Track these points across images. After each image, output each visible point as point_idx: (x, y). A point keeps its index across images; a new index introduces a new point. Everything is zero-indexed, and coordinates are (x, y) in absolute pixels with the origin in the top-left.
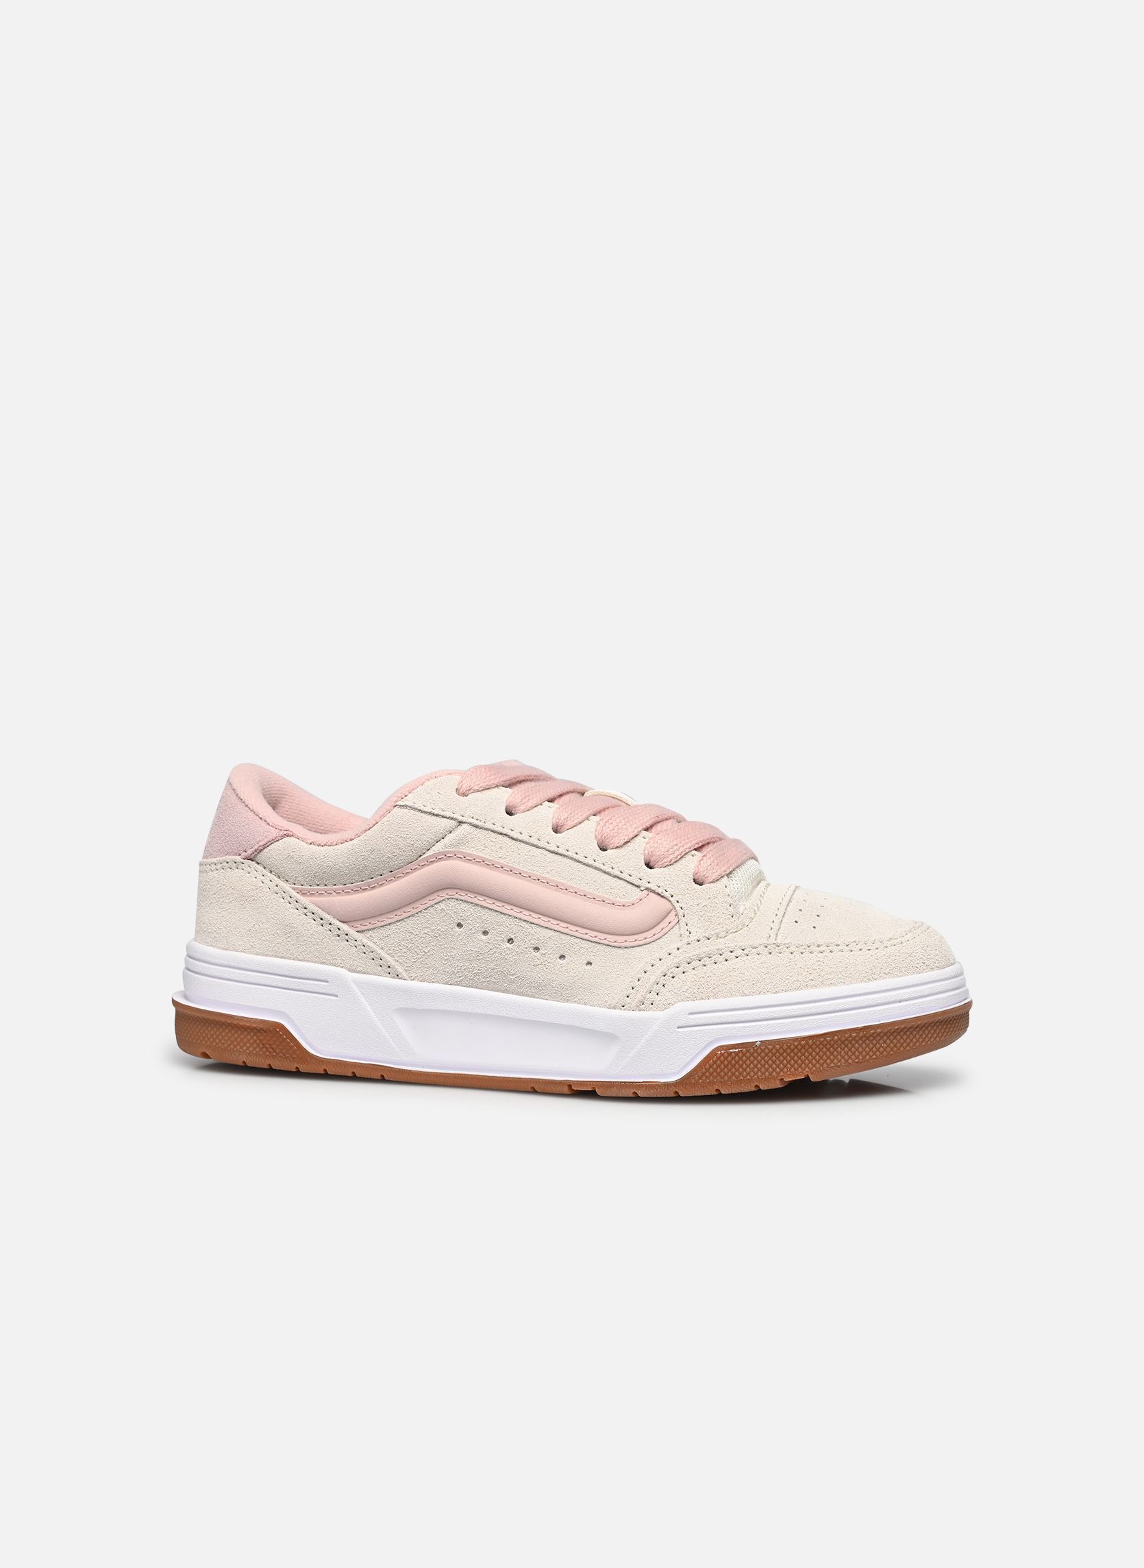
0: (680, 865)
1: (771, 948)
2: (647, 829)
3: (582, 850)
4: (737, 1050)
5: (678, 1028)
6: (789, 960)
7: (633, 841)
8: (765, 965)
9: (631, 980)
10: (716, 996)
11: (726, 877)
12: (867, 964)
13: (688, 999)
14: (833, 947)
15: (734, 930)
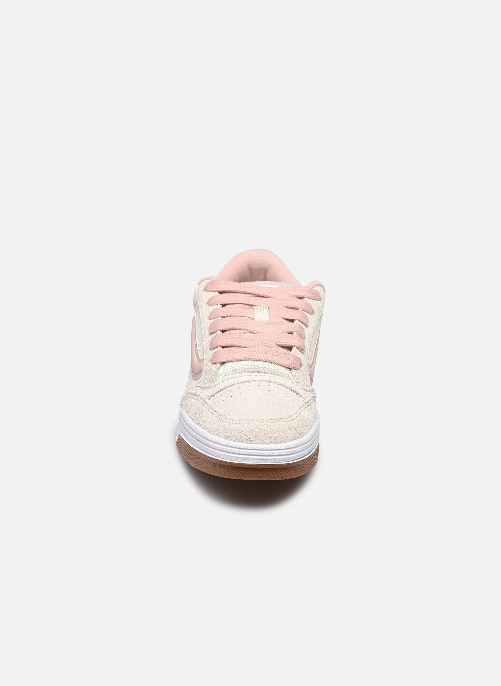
0: (213, 351)
2: (223, 331)
6: (203, 410)
7: (215, 333)
8: (198, 408)
10: (188, 412)
11: (220, 364)
15: (207, 388)
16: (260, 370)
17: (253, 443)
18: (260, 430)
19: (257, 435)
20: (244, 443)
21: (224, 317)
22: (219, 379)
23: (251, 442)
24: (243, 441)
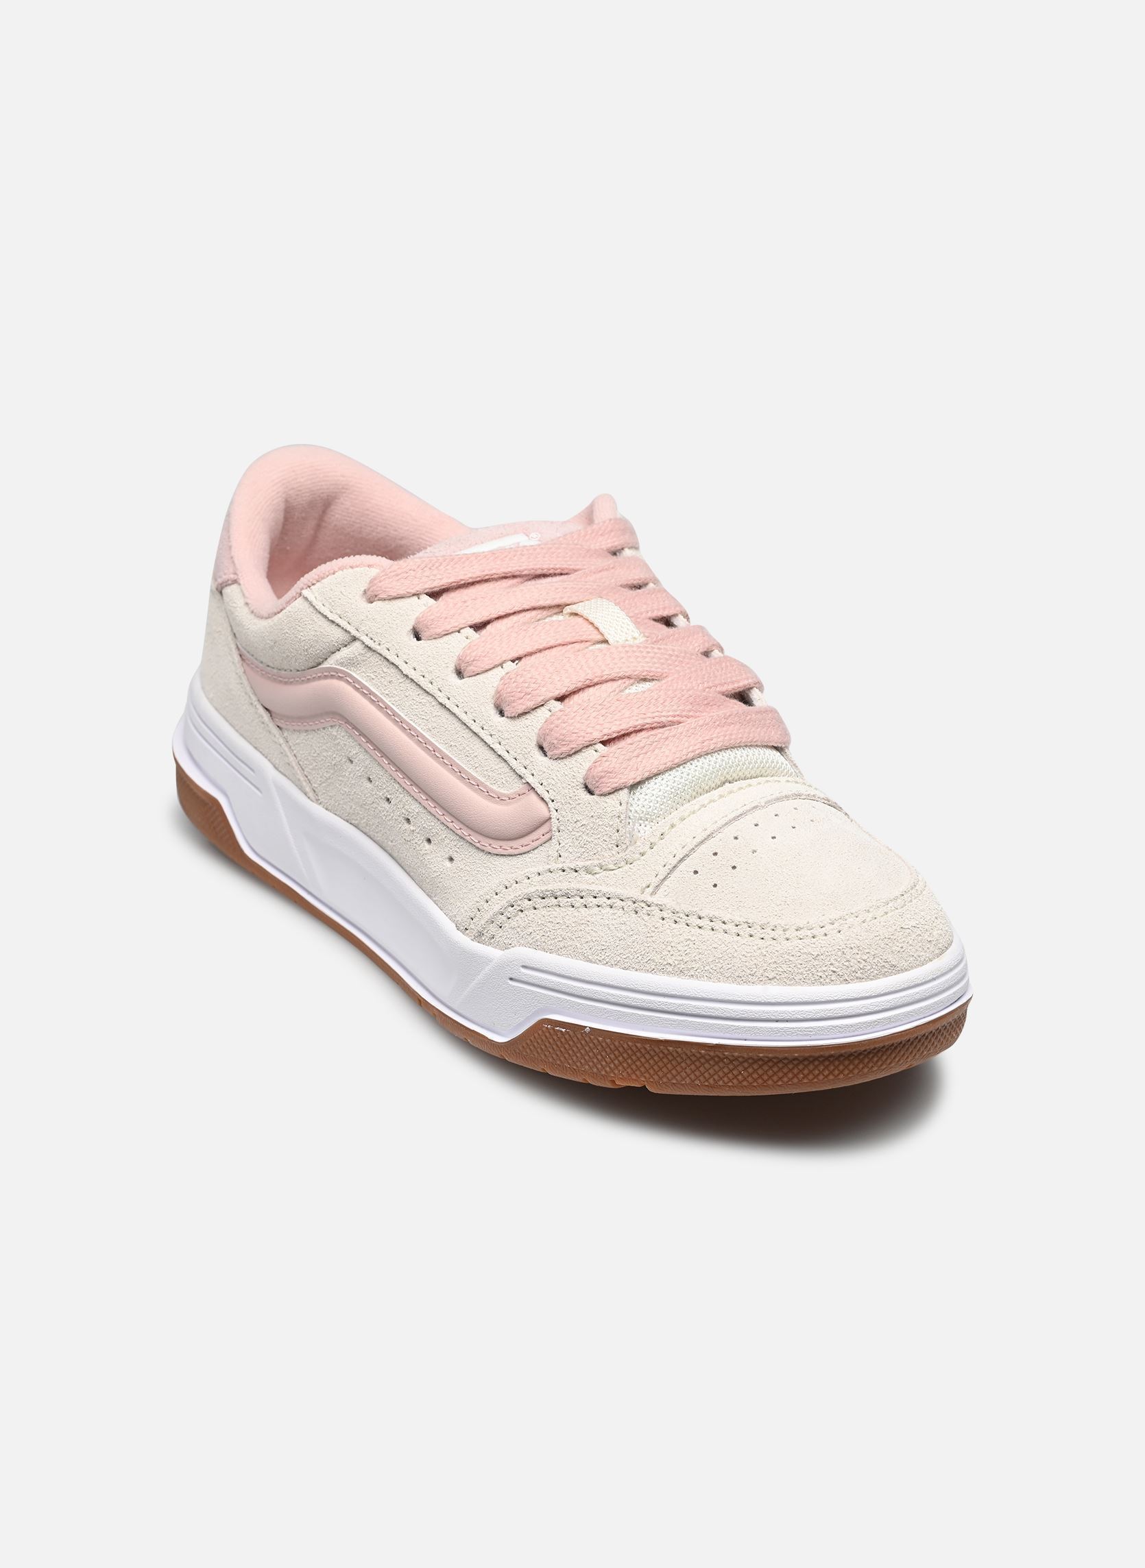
0: (573, 762)
1: (638, 906)
2: (561, 699)
3: (472, 710)
4: (564, 1030)
5: (511, 979)
6: (653, 929)
7: (534, 713)
8: (623, 927)
9: (478, 899)
10: (558, 951)
11: (626, 791)
12: (748, 959)
13: (530, 945)
14: (718, 925)
15: (612, 866)
16: (735, 775)
17: (899, 972)
18: (904, 930)
19: (902, 948)
20: (876, 977)
21: (519, 659)
22: (645, 832)
23: (895, 969)
24: (872, 974)
